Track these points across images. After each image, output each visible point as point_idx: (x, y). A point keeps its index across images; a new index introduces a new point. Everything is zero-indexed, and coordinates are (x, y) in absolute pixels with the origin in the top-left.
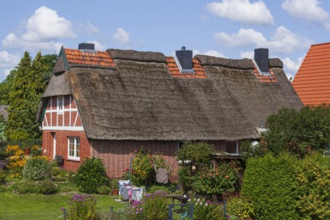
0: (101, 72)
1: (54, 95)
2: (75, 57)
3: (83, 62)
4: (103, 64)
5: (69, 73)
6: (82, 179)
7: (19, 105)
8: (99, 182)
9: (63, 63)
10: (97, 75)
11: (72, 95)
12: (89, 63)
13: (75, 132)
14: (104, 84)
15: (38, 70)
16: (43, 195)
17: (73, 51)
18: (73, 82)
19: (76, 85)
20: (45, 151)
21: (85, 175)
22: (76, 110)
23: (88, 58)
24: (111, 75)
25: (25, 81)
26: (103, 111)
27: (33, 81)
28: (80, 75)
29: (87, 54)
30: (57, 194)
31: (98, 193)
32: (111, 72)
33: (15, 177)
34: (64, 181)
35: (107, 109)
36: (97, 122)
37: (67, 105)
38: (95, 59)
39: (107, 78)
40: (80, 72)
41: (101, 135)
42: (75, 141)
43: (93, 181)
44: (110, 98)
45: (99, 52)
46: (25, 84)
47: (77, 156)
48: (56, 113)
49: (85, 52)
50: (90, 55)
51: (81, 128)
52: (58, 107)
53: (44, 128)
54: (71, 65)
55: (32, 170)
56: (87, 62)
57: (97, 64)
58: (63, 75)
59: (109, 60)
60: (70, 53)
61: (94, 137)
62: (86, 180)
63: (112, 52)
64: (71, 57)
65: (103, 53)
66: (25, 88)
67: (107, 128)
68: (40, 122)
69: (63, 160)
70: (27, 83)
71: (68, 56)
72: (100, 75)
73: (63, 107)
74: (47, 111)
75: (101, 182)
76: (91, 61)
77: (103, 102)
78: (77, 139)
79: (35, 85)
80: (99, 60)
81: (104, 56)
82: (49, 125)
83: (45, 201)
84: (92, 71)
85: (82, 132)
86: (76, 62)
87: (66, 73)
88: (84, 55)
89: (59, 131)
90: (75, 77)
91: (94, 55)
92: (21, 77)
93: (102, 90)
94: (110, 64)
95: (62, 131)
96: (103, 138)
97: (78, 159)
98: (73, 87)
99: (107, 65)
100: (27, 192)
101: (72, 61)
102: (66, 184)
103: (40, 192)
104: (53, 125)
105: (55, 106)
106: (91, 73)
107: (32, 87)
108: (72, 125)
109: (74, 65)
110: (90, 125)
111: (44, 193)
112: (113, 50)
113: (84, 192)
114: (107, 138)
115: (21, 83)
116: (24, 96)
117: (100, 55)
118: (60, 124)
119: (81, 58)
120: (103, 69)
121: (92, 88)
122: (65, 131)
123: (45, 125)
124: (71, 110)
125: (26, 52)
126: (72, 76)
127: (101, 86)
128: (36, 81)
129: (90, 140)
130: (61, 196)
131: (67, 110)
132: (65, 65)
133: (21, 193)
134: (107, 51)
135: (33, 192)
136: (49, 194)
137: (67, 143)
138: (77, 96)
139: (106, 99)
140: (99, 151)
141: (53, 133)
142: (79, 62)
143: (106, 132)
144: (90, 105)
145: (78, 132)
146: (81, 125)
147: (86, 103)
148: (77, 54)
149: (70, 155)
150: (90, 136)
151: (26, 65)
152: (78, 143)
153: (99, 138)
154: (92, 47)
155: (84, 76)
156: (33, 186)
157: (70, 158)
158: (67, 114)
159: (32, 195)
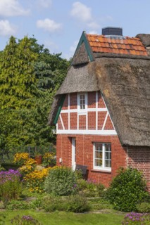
0: (133, 62)
1: (75, 91)
2: (100, 45)
3: (110, 51)
4: (133, 53)
5: (95, 64)
6: (117, 194)
7: (5, 103)
8: (138, 197)
9: (86, 53)
10: (128, 66)
11: (99, 92)
12: (117, 52)
13: (104, 137)
14: (138, 78)
15: (26, 59)
16: (74, 214)
17: (96, 37)
18: (100, 76)
19: (104, 79)
20: (61, 160)
21: (121, 189)
22: (105, 109)
23: (115, 46)
24: (145, 67)
25: (11, 72)
26: (139, 111)
27: (21, 73)
28: (107, 67)
29: (114, 41)
30: (90, 213)
31: (137, 211)
32: (144, 63)
33: (34, 192)
34: (93, 196)
35: (144, 108)
36: (133, 125)
37: (91, 103)
38: (124, 47)
39: (140, 70)
40: (108, 63)
41: (139, 140)
42: (104, 147)
43: (131, 196)
44: (146, 95)
45: (128, 38)
46: (11, 76)
47: (107, 166)
48: (76, 114)
49: (111, 38)
50: (118, 42)
51: (113, 132)
52: (79, 107)
53: (59, 132)
54: (96, 55)
55: (57, 183)
56: (114, 51)
57: (126, 53)
58: (86, 67)
59: (140, 48)
60: (93, 40)
61: (131, 143)
62: (122, 195)
63: (144, 38)
64: (95, 45)
65: (132, 39)
66: (12, 82)
67: (145, 132)
68: (53, 125)
69: (87, 171)
70: (14, 76)
71: (91, 44)
72: (132, 67)
73: (86, 106)
74: (62, 111)
75: (140, 198)
76: (120, 49)
77: (137, 99)
78: (106, 146)
79: (24, 78)
80: (128, 47)
81: (134, 43)
82: (67, 128)
83: (79, 221)
84: (122, 61)
85: (113, 136)
86: (101, 51)
87: (90, 65)
88: (110, 42)
89: (81, 135)
90: (102, 69)
91: (122, 42)
92: (7, 68)
93: (135, 85)
94: (142, 53)
95: (85, 135)
96: (142, 144)
97: (109, 169)
98: (101, 81)
99: (138, 53)
100: (54, 209)
101: (96, 50)
102: (96, 201)
103: (71, 210)
104: (71, 129)
105: (74, 105)
106: (121, 64)
107: (21, 80)
108: (100, 128)
109: (100, 54)
110: (126, 129)
111: (75, 212)
112: (144, 35)
113: (120, 210)
114: (146, 144)
115: (6, 75)
116: (11, 92)
117: (130, 42)
118: (82, 127)
119: (108, 46)
120: (134, 59)
121: (123, 82)
122: (89, 135)
123: (60, 128)
124: (97, 109)
125: (12, 37)
126: (99, 68)
127: (134, 80)
128: (25, 72)
129: (125, 146)
130: (96, 215)
131: (92, 110)
132: (88, 55)
133: (48, 211)
134: (138, 36)
135: (62, 210)
136: (81, 212)
137: (92, 151)
138: (106, 92)
139: (141, 96)
140: (136, 160)
141: (71, 138)
142: (105, 50)
143: (144, 136)
144: (123, 104)
145: (108, 137)
146: (112, 129)
147: (117, 101)
148: (102, 40)
149: (97, 164)
150: (126, 142)
151: (12, 54)
152: (107, 149)
153: (137, 144)
154: (118, 31)
155: (112, 69)
156: (61, 202)
157: (96, 168)
158: (92, 115)
159: (61, 213)
